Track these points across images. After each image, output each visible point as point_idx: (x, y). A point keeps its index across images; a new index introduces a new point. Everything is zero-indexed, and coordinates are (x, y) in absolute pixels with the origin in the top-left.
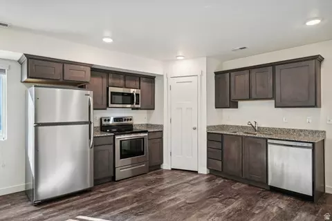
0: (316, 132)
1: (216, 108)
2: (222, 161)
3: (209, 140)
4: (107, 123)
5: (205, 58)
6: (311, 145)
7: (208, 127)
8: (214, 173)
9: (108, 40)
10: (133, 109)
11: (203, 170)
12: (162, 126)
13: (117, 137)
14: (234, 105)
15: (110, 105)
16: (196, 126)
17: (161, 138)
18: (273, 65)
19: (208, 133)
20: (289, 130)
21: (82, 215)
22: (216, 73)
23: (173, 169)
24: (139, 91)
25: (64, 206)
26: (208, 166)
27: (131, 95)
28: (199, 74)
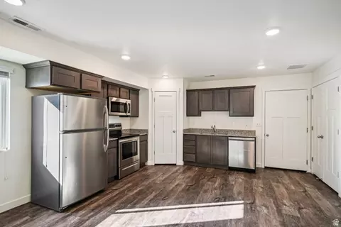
1: (187, 116)
2: (195, 154)
3: (185, 140)
5: (182, 80)
7: (184, 131)
8: (188, 163)
9: (126, 58)
10: (121, 116)
11: (180, 162)
12: (147, 131)
13: (120, 141)
15: (110, 113)
16: (175, 130)
17: (147, 140)
18: (229, 89)
19: (184, 135)
21: (119, 209)
22: (187, 91)
23: (156, 165)
28: (178, 91)
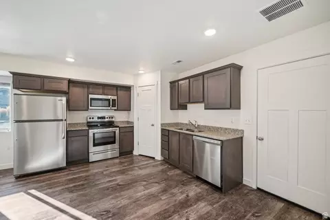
0: (237, 130)
1: (171, 109)
2: (168, 150)
3: (162, 135)
4: (91, 120)
6: (219, 142)
7: (162, 125)
9: (71, 60)
11: (159, 157)
12: (133, 123)
13: (90, 131)
14: (184, 107)
15: (90, 108)
17: (133, 132)
19: (162, 129)
20: (218, 128)
23: (140, 155)
24: (115, 98)
25: (33, 180)
26: (162, 154)
27: (109, 100)
28: (156, 84)
